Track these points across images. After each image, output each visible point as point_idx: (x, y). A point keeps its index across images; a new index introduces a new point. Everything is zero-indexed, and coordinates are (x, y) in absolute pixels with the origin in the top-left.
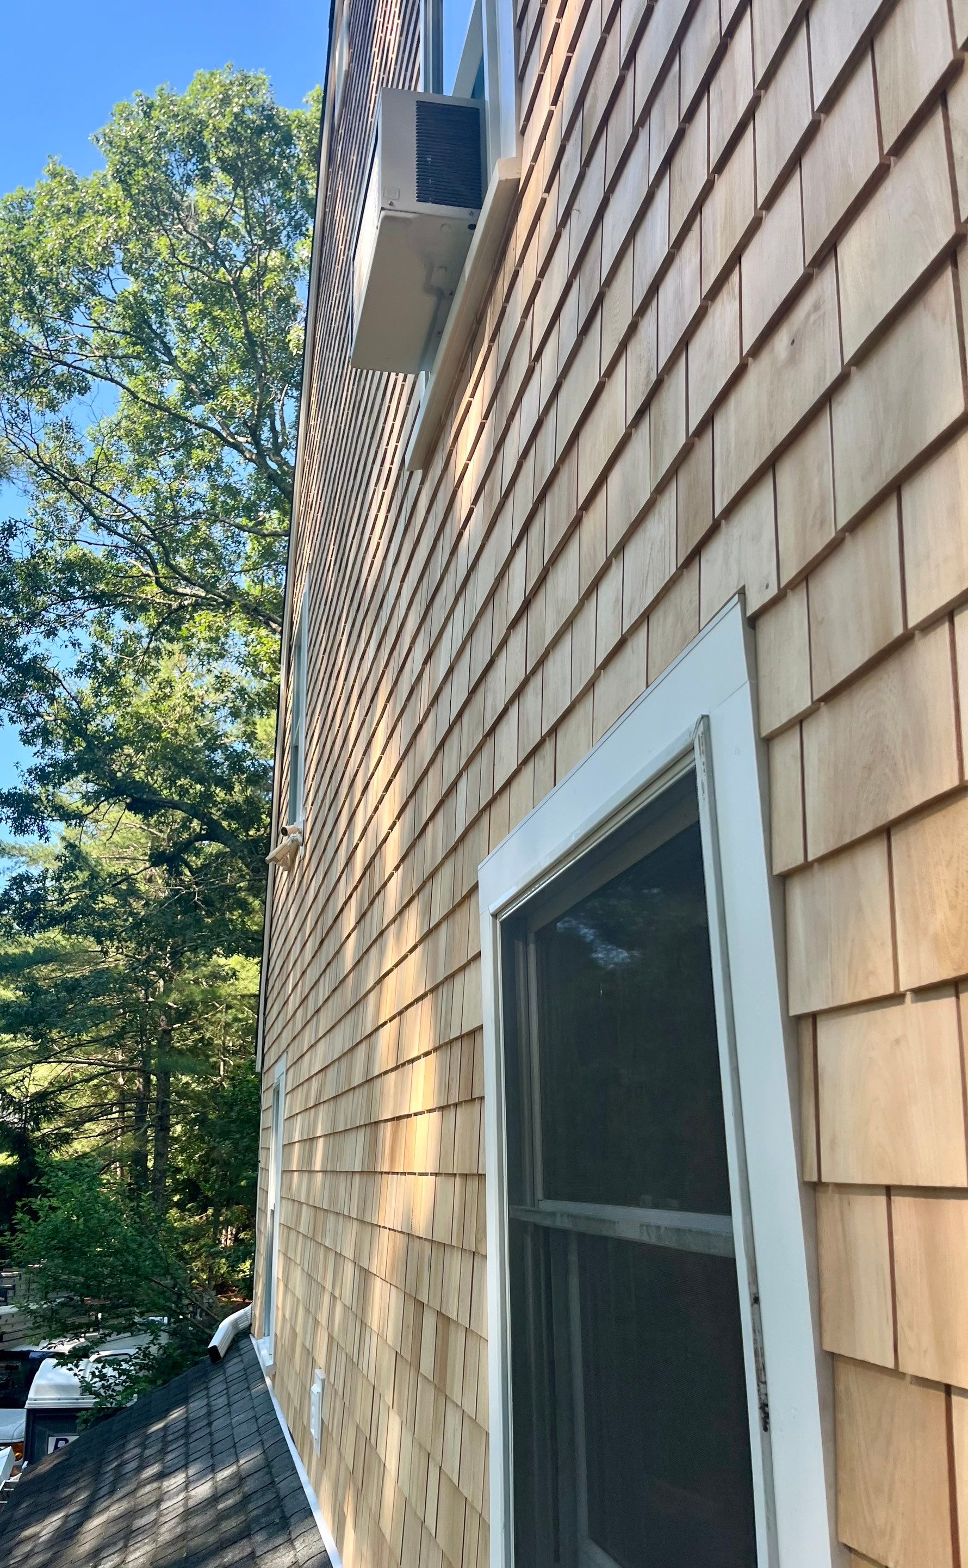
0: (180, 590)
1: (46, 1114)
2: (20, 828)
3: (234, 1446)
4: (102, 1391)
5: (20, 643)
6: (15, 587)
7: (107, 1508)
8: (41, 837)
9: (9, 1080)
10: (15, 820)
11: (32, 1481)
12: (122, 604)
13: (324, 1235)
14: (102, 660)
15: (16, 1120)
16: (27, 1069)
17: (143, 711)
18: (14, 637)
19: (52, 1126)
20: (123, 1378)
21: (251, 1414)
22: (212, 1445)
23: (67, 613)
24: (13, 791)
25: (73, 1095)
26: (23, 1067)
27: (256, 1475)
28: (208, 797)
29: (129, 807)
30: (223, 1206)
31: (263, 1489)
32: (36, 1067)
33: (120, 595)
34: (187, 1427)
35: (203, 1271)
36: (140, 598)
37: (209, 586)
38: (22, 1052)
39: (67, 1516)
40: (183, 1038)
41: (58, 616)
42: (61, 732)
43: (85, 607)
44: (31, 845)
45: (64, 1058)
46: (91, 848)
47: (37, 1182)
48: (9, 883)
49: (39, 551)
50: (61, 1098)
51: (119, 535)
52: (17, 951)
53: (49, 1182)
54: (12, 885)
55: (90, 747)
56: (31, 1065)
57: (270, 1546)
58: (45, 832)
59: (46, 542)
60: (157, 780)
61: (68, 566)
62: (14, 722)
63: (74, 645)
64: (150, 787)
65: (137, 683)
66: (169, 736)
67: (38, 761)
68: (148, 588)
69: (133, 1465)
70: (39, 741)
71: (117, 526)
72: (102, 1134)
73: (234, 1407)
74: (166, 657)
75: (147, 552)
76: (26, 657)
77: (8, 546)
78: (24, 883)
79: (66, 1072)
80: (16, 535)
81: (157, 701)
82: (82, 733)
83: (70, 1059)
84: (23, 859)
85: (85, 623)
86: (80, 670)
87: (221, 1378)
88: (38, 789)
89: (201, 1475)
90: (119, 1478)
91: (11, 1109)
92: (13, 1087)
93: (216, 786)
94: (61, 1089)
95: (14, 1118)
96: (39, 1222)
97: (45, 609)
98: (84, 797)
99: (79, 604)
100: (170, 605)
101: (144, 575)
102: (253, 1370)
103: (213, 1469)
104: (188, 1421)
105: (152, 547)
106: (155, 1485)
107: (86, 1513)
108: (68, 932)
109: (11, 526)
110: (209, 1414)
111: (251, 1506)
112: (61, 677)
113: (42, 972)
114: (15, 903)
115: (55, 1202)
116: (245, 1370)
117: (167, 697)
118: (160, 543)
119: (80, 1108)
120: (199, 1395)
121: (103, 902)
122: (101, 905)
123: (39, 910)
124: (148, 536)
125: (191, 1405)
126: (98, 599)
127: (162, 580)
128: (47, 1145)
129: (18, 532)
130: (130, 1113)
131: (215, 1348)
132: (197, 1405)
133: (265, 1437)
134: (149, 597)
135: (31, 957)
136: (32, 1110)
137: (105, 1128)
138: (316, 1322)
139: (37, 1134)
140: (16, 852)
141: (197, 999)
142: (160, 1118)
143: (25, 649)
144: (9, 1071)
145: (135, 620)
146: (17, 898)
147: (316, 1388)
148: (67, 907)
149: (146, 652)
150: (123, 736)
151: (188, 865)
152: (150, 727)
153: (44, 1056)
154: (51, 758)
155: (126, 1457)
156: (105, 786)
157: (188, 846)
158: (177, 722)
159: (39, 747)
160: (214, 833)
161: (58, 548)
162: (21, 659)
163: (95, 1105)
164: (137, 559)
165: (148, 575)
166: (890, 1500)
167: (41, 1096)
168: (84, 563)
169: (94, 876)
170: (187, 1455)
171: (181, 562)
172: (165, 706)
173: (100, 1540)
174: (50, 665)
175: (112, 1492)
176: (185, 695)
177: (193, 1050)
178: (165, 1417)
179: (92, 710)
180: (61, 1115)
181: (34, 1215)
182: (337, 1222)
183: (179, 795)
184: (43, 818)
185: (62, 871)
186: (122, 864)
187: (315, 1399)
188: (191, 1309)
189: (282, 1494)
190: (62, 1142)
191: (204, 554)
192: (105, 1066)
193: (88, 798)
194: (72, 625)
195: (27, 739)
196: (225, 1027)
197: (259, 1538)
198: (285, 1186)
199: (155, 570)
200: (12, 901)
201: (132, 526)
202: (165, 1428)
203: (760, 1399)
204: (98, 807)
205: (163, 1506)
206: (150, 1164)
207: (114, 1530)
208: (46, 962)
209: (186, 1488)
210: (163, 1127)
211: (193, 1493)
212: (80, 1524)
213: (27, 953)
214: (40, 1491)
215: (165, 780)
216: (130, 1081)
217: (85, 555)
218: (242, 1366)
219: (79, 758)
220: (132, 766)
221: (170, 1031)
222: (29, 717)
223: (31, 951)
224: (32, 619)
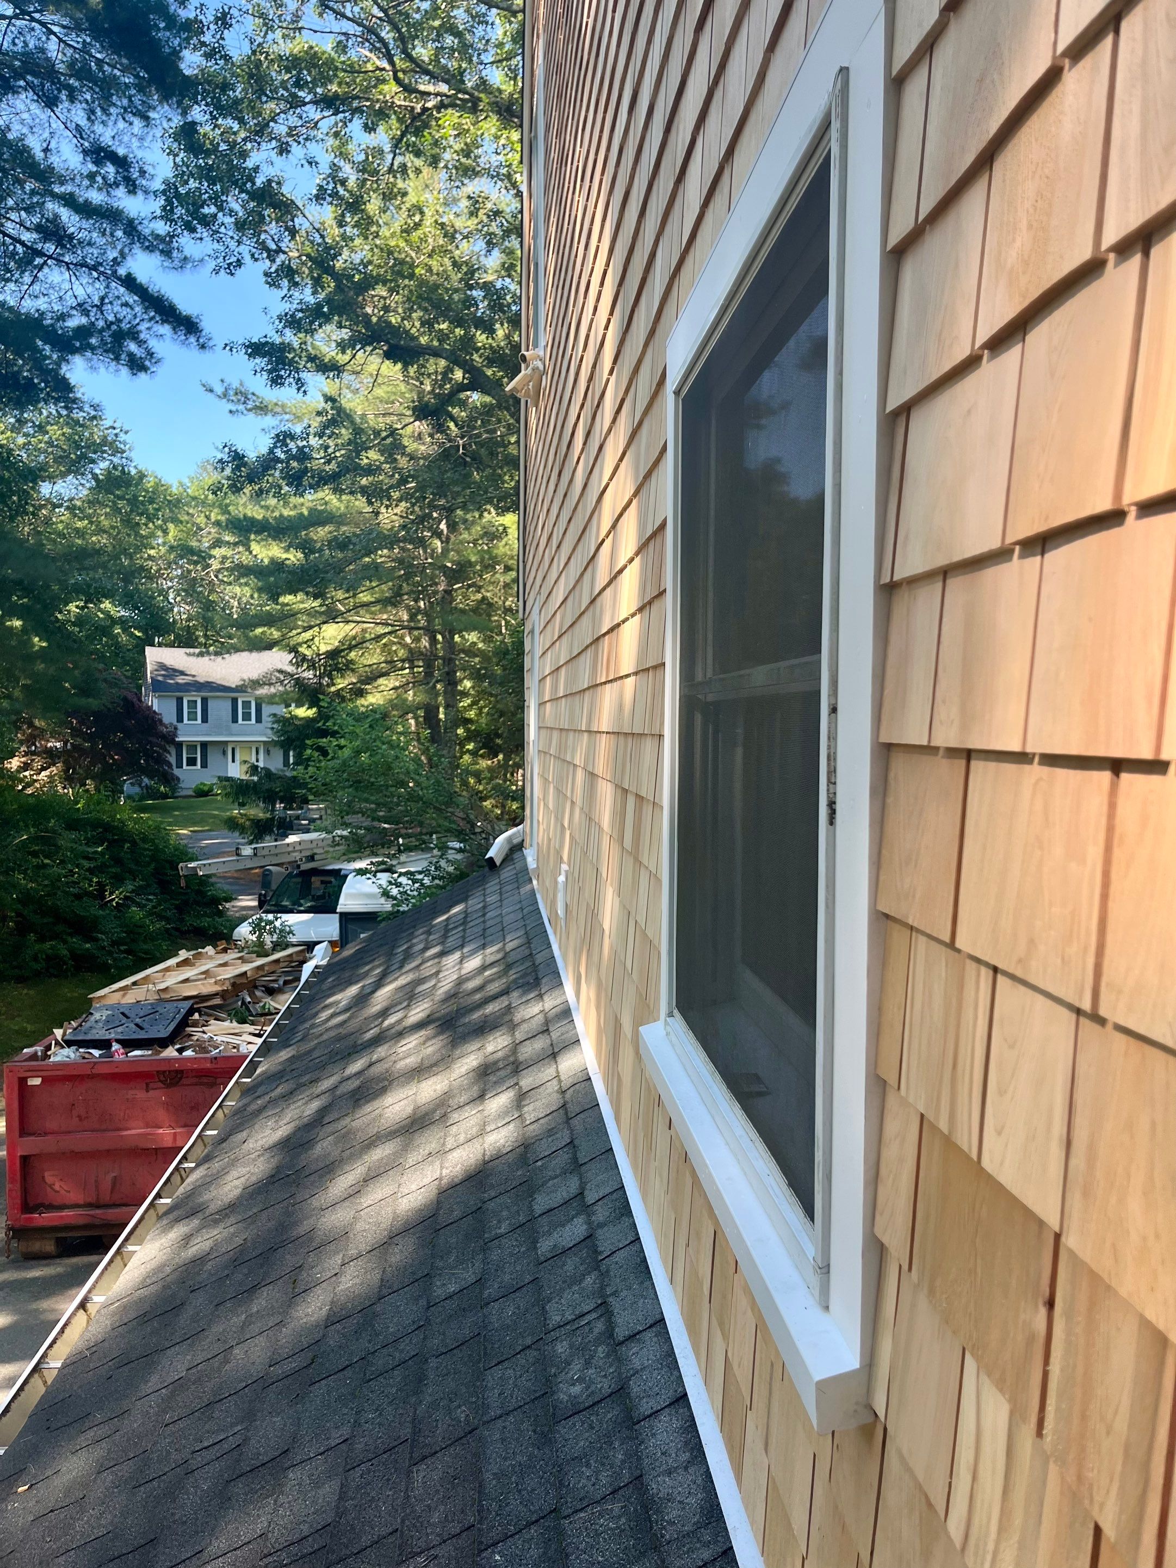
0: (422, 88)
1: (339, 670)
2: (276, 381)
3: (503, 930)
4: (398, 896)
5: (250, 164)
6: (237, 93)
7: (396, 979)
8: (299, 389)
9: (300, 640)
10: (270, 372)
11: (337, 963)
12: (359, 110)
13: (566, 752)
14: (343, 182)
15: (311, 676)
16: (317, 629)
17: (393, 243)
18: (244, 155)
19: (346, 682)
20: (417, 885)
21: (519, 906)
22: (484, 930)
23: (299, 124)
24: (263, 340)
25: (363, 653)
26: (311, 627)
27: (518, 950)
28: (468, 343)
29: (388, 355)
30: (512, 752)
31: (524, 959)
32: (324, 627)
33: (357, 97)
34: (465, 918)
35: (497, 807)
36: (378, 101)
37: (455, 79)
38: (311, 613)
39: (363, 986)
40: (465, 598)
41: (290, 128)
42: (307, 271)
43: (318, 116)
44: (294, 402)
45: (350, 618)
46: (353, 403)
47: (324, 725)
48: (272, 441)
49: (260, 45)
50: (353, 655)
51: (349, 19)
52: (292, 513)
53: (334, 724)
54: (275, 443)
55: (339, 288)
56: (319, 625)
57: (524, 999)
58: (303, 385)
59: (266, 33)
60: (414, 326)
61: (292, 63)
62: (256, 260)
63: (310, 163)
64: (407, 332)
65: (384, 210)
66: (423, 272)
67: (286, 307)
68: (386, 88)
69: (421, 946)
70: (285, 283)
71: (344, 7)
72: (395, 688)
73: (504, 902)
74: (412, 175)
75: (381, 40)
76: (260, 180)
77: (223, 39)
78: (288, 441)
79: (354, 632)
80: (231, 26)
81: (407, 231)
82: (330, 271)
83: (359, 619)
84: (287, 417)
85: (321, 136)
86: (320, 196)
87: (498, 880)
88: (290, 336)
89: (473, 952)
90: (408, 956)
91: (305, 666)
92: (305, 646)
93: (476, 328)
94: (351, 648)
95: (309, 674)
96: (329, 757)
97: (273, 120)
98: (338, 345)
99: (312, 112)
100: (413, 108)
101: (378, 68)
102: (524, 876)
103: (484, 947)
104: (466, 913)
105: (387, 34)
106: (436, 960)
107: (379, 984)
108: (338, 491)
109: (224, 14)
110: (484, 907)
111: (512, 972)
112: (300, 204)
113: (321, 533)
114: (282, 462)
115: (342, 742)
116: (516, 874)
117: (417, 225)
118: (395, 28)
119: (370, 666)
120: (478, 894)
121: (367, 458)
122: (366, 461)
123: (306, 471)
124: (380, 19)
125: (470, 902)
126: (329, 103)
127: (400, 75)
128: (343, 699)
129: (234, 21)
130: (421, 669)
131: (491, 858)
132: (474, 903)
133: (528, 922)
134: (388, 98)
135: (306, 518)
136: (325, 667)
137: (397, 684)
138: (563, 826)
139: (333, 689)
140: (278, 409)
141: (473, 559)
142: (448, 673)
143: (256, 169)
144: (299, 631)
145: (375, 130)
146: (283, 456)
147: (562, 879)
148: (333, 466)
149: (391, 170)
150: (375, 273)
151: (453, 418)
152: (402, 262)
153: (331, 616)
154: (301, 303)
155: (415, 941)
156: (359, 332)
157: (452, 398)
158: (430, 256)
159: (285, 291)
160: (476, 382)
161: (281, 41)
162: (254, 184)
163: (386, 662)
164: (371, 51)
165: (384, 69)
166: (916, 866)
167: (333, 654)
168: (311, 59)
169: (358, 431)
170: (463, 937)
171: (423, 52)
172: (415, 235)
173: (390, 1001)
174: (285, 190)
175: (401, 967)
176: (436, 222)
177: (475, 610)
178: (449, 911)
179: (338, 243)
180: (353, 670)
181: (324, 752)
182: (574, 737)
183: (439, 340)
184: (298, 369)
185: (325, 427)
186: (388, 420)
187: (560, 887)
188: (484, 836)
189: (537, 963)
190: (357, 695)
191: (449, 40)
192: (392, 626)
193: (342, 346)
194: (307, 139)
195: (272, 280)
196: (504, 587)
197: (515, 994)
198: (540, 716)
199: (392, 63)
200: (278, 460)
201: (362, 8)
202: (447, 919)
203: (828, 797)
204: (354, 356)
205: (441, 975)
206: (442, 716)
207: (401, 994)
208: (323, 523)
209: (461, 961)
210: (451, 682)
211: (466, 965)
212: (373, 992)
213: (302, 514)
214: (343, 969)
215: (422, 325)
216: (417, 640)
217: (311, 48)
218: (515, 872)
219: (329, 301)
220: (386, 309)
221: (451, 591)
222: (272, 255)
223: (306, 513)
224: (261, 131)
